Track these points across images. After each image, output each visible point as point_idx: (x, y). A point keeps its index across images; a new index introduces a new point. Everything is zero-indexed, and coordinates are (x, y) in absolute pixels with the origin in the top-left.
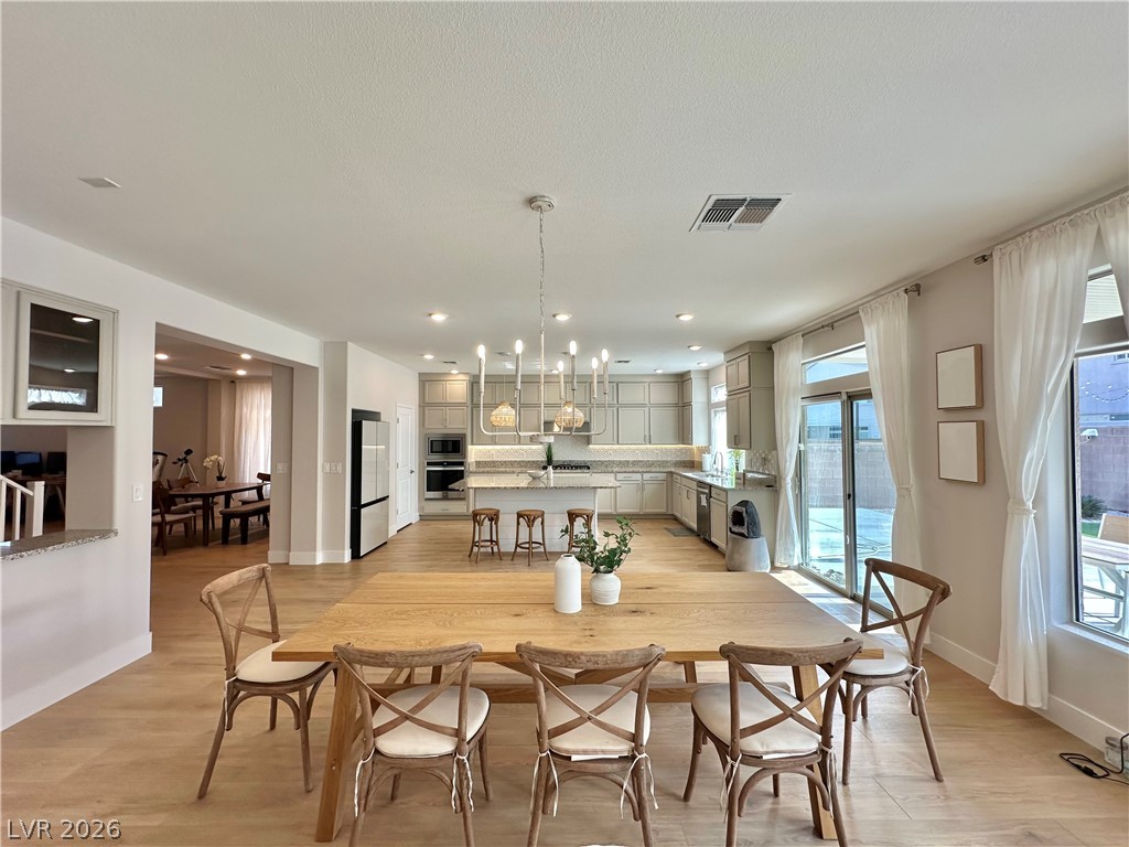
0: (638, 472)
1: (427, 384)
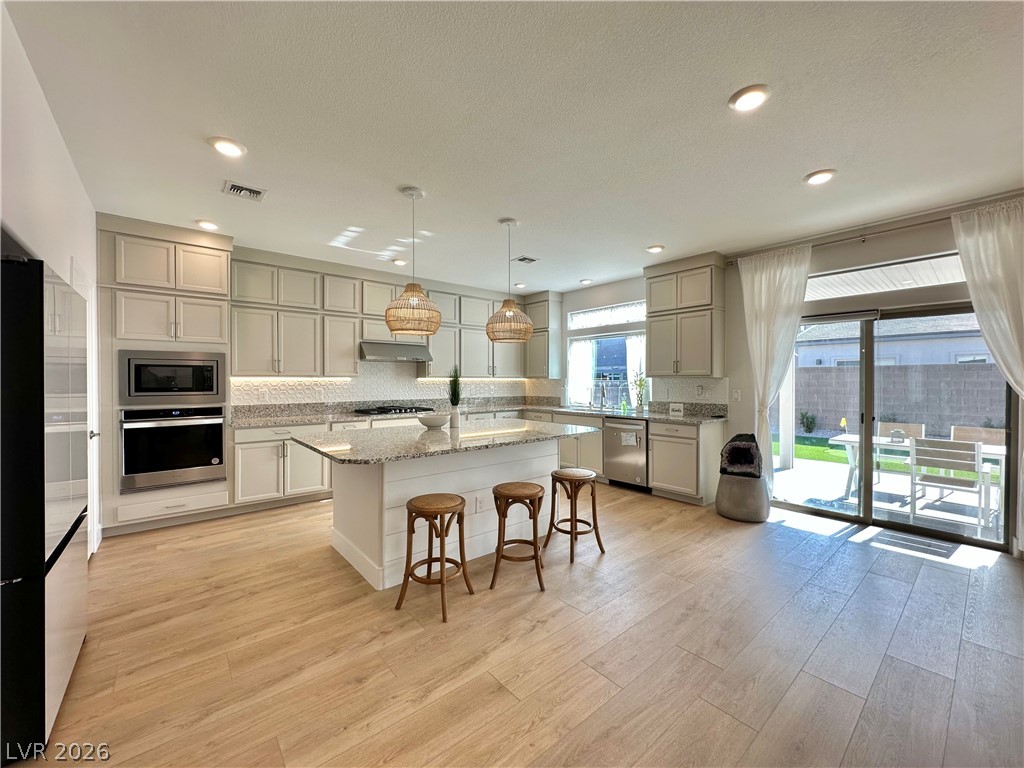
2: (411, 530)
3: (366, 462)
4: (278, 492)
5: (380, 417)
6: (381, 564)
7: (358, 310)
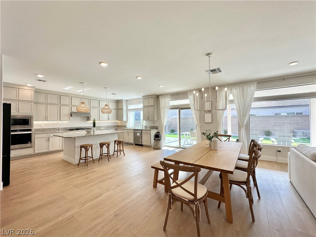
2: (81, 150)
3: (71, 137)
4: (47, 150)
5: (76, 131)
6: (75, 159)
7: (70, 104)
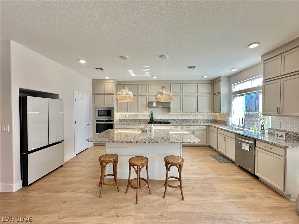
0: (193, 125)
1: (96, 85)
7: (147, 93)
